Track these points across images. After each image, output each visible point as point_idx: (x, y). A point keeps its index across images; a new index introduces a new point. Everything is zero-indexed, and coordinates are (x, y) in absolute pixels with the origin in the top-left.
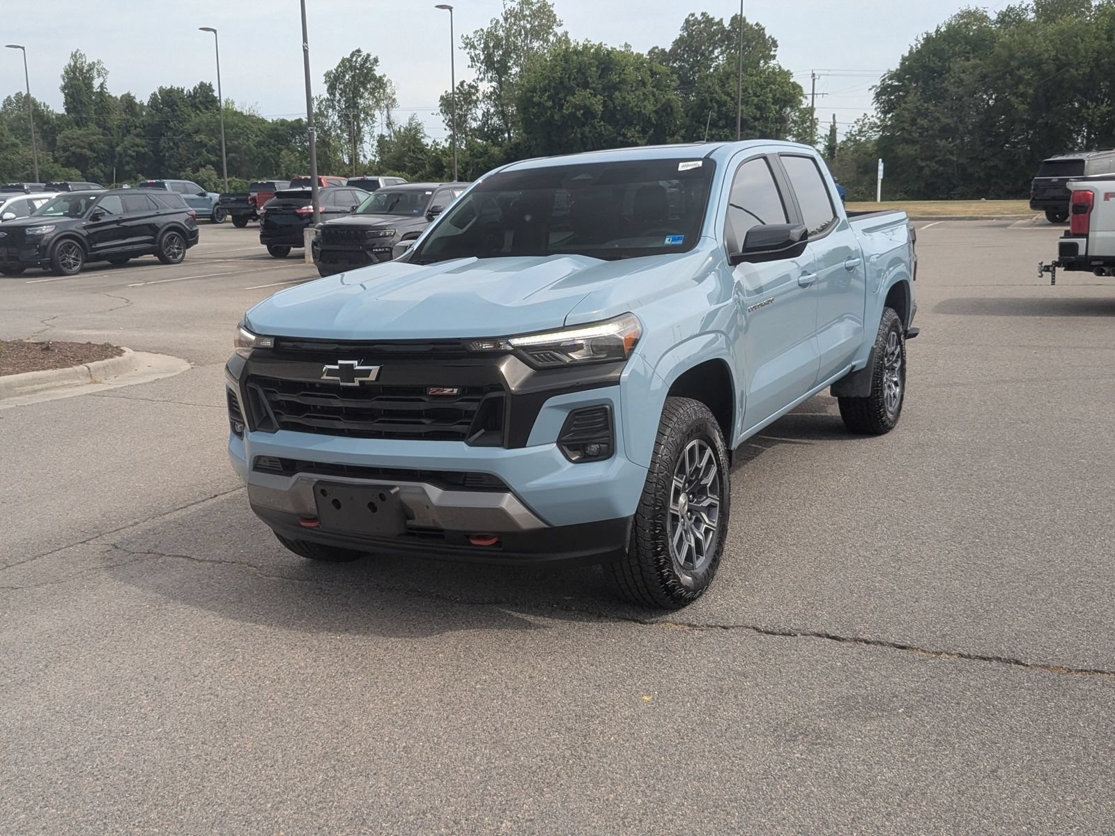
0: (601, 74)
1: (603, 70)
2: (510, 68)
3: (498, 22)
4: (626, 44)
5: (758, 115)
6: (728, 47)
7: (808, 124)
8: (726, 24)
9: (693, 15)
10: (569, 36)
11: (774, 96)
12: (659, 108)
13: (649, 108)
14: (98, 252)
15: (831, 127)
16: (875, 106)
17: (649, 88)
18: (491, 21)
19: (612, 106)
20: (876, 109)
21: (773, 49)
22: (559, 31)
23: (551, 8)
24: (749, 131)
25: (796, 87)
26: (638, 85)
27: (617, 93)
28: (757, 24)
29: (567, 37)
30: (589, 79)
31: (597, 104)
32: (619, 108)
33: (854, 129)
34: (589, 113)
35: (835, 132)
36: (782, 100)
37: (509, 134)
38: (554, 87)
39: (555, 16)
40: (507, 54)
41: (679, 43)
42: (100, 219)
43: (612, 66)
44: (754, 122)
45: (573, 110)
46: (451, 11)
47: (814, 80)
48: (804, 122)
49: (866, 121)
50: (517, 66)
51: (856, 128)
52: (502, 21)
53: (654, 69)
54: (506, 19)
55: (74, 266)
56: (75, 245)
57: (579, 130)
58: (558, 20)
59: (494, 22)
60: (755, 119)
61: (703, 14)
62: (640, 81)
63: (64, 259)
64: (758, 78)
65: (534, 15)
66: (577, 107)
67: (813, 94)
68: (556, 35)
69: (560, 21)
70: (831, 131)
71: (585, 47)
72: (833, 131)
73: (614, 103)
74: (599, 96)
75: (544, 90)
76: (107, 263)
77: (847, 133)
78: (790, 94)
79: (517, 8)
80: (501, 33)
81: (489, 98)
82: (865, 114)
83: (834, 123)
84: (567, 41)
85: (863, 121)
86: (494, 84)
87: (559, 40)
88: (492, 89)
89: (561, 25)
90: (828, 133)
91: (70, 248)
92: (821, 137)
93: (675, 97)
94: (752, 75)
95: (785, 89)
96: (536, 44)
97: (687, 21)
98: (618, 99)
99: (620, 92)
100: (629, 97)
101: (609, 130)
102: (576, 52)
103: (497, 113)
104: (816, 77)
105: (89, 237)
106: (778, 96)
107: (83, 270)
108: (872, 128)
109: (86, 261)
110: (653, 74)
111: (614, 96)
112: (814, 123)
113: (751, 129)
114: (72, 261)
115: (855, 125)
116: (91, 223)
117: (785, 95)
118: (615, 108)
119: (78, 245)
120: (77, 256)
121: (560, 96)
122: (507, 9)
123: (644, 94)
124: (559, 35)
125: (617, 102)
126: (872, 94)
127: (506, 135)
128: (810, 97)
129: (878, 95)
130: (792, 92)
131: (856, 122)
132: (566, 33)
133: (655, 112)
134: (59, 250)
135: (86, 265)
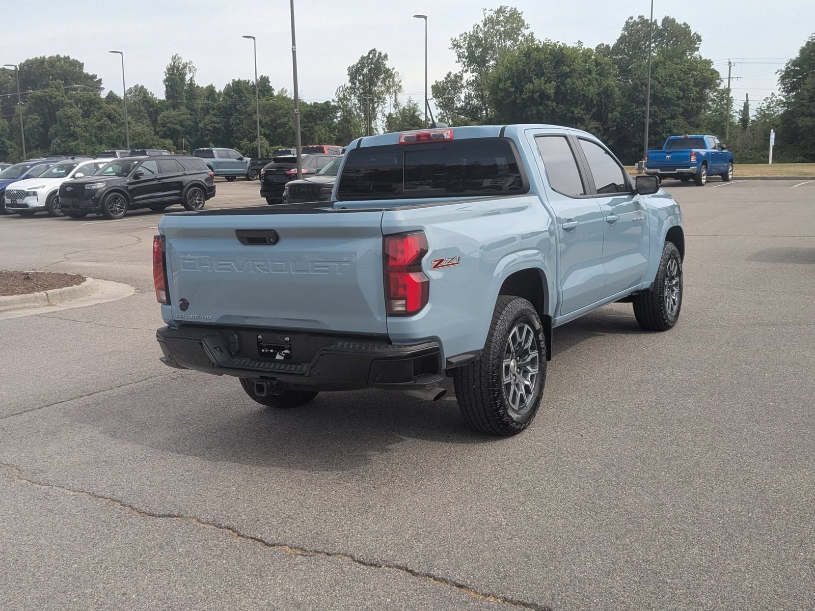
0: (555, 65)
1: (557, 62)
2: (488, 61)
3: (478, 26)
4: (579, 41)
5: (681, 94)
6: (661, 42)
7: (725, 101)
8: (659, 24)
9: (631, 18)
10: (534, 36)
11: (695, 80)
12: (601, 91)
13: (593, 90)
14: (138, 202)
15: (745, 103)
16: (779, 86)
17: (594, 75)
18: (474, 27)
19: (563, 89)
20: (780, 89)
21: (698, 43)
22: (527, 32)
23: (520, 15)
24: (674, 108)
25: (715, 73)
26: (585, 73)
27: (569, 80)
28: (685, 24)
29: (532, 37)
30: (545, 70)
31: (550, 89)
32: (569, 91)
33: (763, 105)
34: (544, 96)
35: (748, 108)
36: (702, 82)
37: (487, 111)
38: (517, 76)
39: (523, 21)
40: (485, 51)
41: (622, 40)
42: (140, 178)
43: (564, 59)
44: (678, 100)
45: (531, 94)
46: (426, 20)
47: (730, 67)
48: (722, 99)
49: (774, 98)
50: (493, 59)
51: (765, 105)
52: (481, 25)
53: (599, 61)
54: (485, 25)
55: (120, 212)
56: (120, 196)
57: (535, 108)
58: (525, 24)
59: (476, 27)
60: (679, 98)
61: (639, 17)
62: (587, 70)
63: (112, 207)
64: (682, 66)
65: (507, 20)
66: (533, 92)
67: (729, 78)
68: (523, 36)
69: (527, 25)
70: (744, 107)
71: (545, 44)
72: (746, 107)
73: (565, 87)
74: (553, 82)
75: (509, 79)
76: (148, 209)
77: (758, 108)
78: (709, 78)
79: (494, 16)
80: (481, 35)
81: (472, 84)
82: (773, 94)
83: (747, 100)
84: (533, 40)
85: (771, 99)
86: (475, 74)
87: (526, 40)
88: (474, 78)
89: (528, 28)
90: (742, 109)
91: (117, 199)
92: (736, 112)
93: (611, 82)
94: (677, 64)
95: (704, 74)
96: (508, 43)
97: (627, 23)
98: (569, 84)
99: (571, 78)
100: (578, 83)
101: (561, 108)
102: (538, 49)
103: (477, 96)
104: (732, 64)
105: (130, 191)
106: (699, 80)
107: (126, 216)
108: (779, 105)
109: (128, 209)
110: (597, 64)
111: (566, 82)
112: (730, 101)
113: (676, 106)
114: (118, 209)
115: (764, 102)
116: (134, 181)
117: (704, 78)
118: (567, 91)
119: (123, 197)
120: (122, 205)
121: (522, 84)
122: (486, 17)
123: (589, 80)
124: (526, 35)
125: (568, 86)
126: (778, 76)
127: (484, 112)
128: (726, 81)
129: (783, 78)
130: (710, 76)
131: (765, 100)
132: (532, 33)
133: (598, 94)
134: (108, 201)
135: (128, 212)
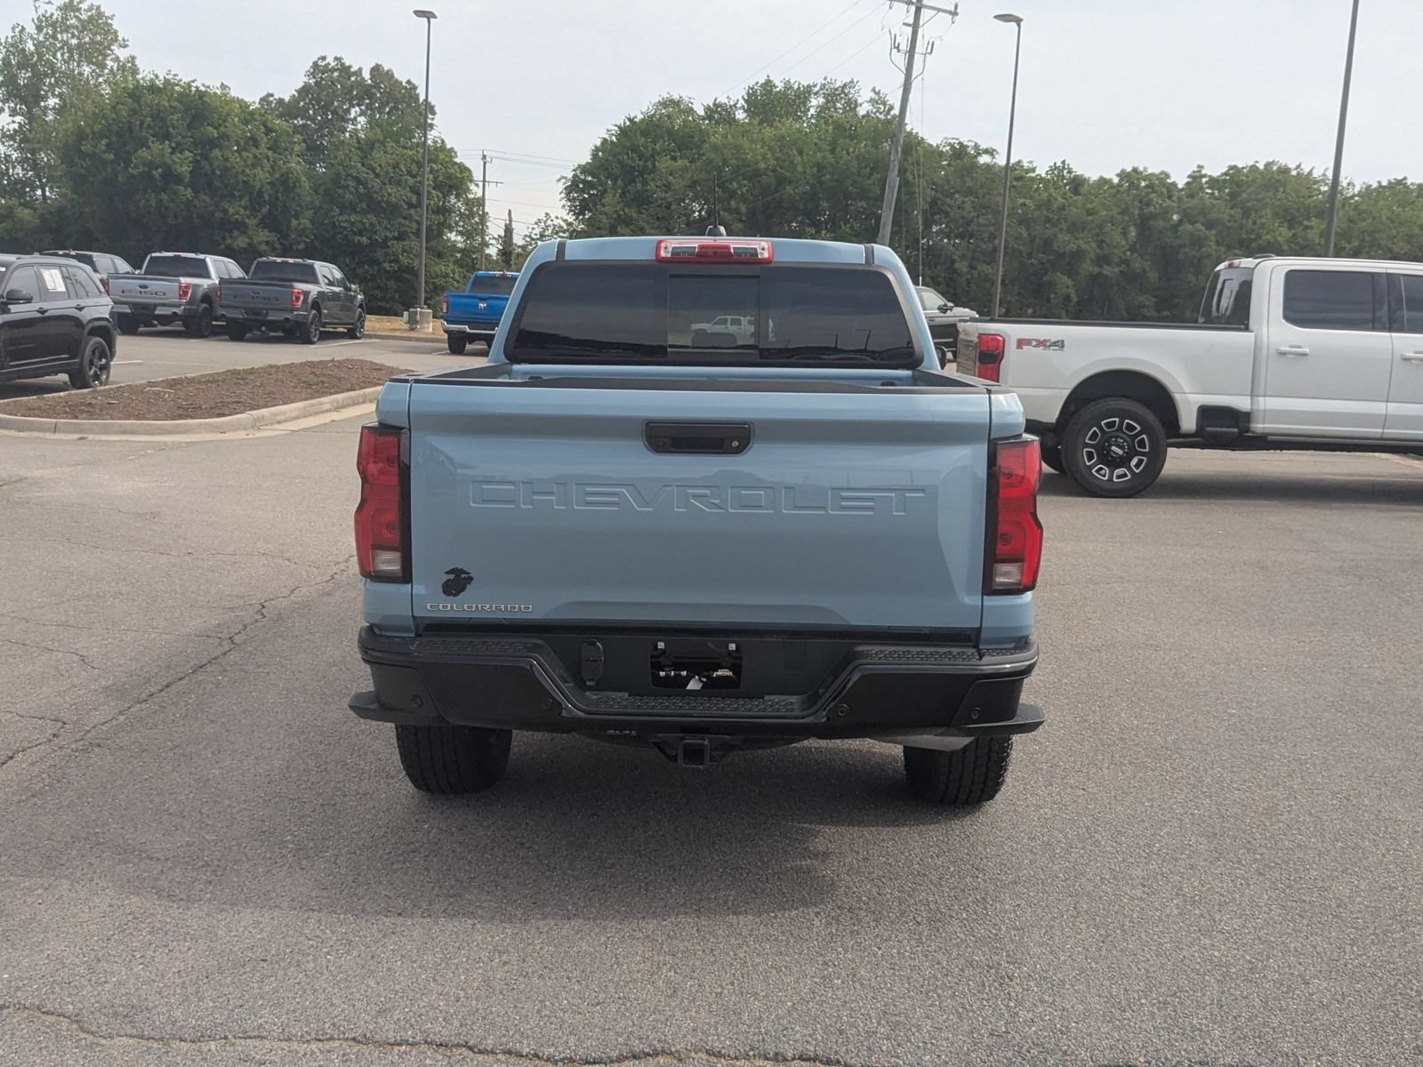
0: (191, 122)
1: (194, 117)
2: (45, 98)
3: (23, 29)
4: (222, 84)
5: (414, 200)
6: (369, 107)
7: (476, 219)
8: (366, 75)
9: (323, 58)
10: (137, 62)
11: (436, 178)
12: (277, 179)
13: (261, 176)
15: (506, 225)
16: (564, 202)
17: (263, 149)
18: (13, 28)
19: (208, 167)
20: (564, 206)
21: (430, 116)
22: (123, 54)
23: (109, 21)
24: (403, 221)
25: (463, 169)
26: (247, 143)
27: (216, 152)
28: (409, 82)
29: (134, 64)
30: (171, 129)
31: (183, 164)
32: (218, 173)
33: (534, 232)
34: (170, 177)
35: (511, 233)
36: (446, 184)
37: (44, 192)
38: (118, 132)
39: (116, 32)
40: (38, 77)
41: (304, 91)
43: (206, 113)
44: (408, 209)
45: (146, 169)
47: (485, 163)
48: (472, 215)
49: (549, 222)
50: (53, 95)
51: (537, 231)
52: (31, 29)
53: (269, 125)
54: (39, 29)
57: (153, 195)
58: (120, 38)
59: (17, 30)
60: (411, 206)
61: (336, 59)
62: (251, 138)
64: (414, 152)
65: (84, 26)
66: (151, 165)
67: (484, 181)
68: (117, 59)
69: (124, 40)
70: (505, 231)
71: (167, 81)
72: (509, 230)
73: (211, 165)
74: (187, 153)
75: (101, 135)
77: (526, 236)
78: (457, 178)
79: (57, 15)
80: (30, 46)
81: (12, 137)
82: (547, 214)
83: (511, 221)
84: (135, 71)
85: (545, 222)
86: (18, 119)
87: (122, 68)
88: (16, 126)
89: (125, 46)
90: (503, 234)
92: (494, 238)
93: (296, 165)
94: (406, 148)
95: (450, 171)
96: (87, 70)
97: (315, 64)
98: (217, 158)
99: (221, 150)
100: (235, 159)
101: (204, 201)
102: (152, 88)
103: (22, 161)
104: (488, 159)
106: (441, 179)
108: (557, 233)
110: (268, 131)
111: (211, 155)
112: (484, 217)
113: (405, 218)
115: (535, 226)
117: (450, 177)
118: (213, 171)
121: (127, 148)
122: (40, 13)
123: (255, 157)
124: (122, 59)
125: (216, 163)
126: (561, 186)
127: (39, 192)
128: (481, 184)
129: (569, 190)
130: (459, 175)
131: (536, 223)
132: (133, 58)
133: (272, 184)
